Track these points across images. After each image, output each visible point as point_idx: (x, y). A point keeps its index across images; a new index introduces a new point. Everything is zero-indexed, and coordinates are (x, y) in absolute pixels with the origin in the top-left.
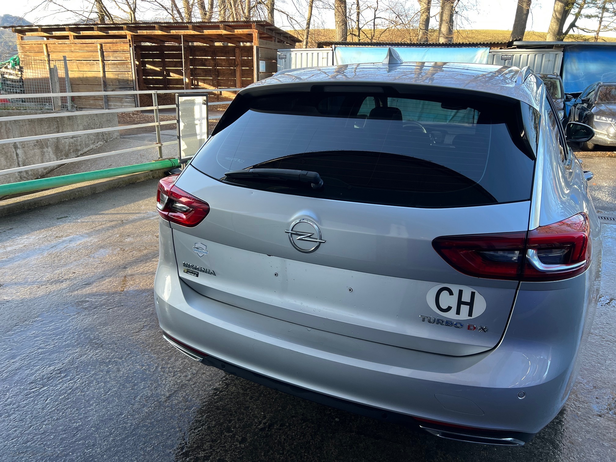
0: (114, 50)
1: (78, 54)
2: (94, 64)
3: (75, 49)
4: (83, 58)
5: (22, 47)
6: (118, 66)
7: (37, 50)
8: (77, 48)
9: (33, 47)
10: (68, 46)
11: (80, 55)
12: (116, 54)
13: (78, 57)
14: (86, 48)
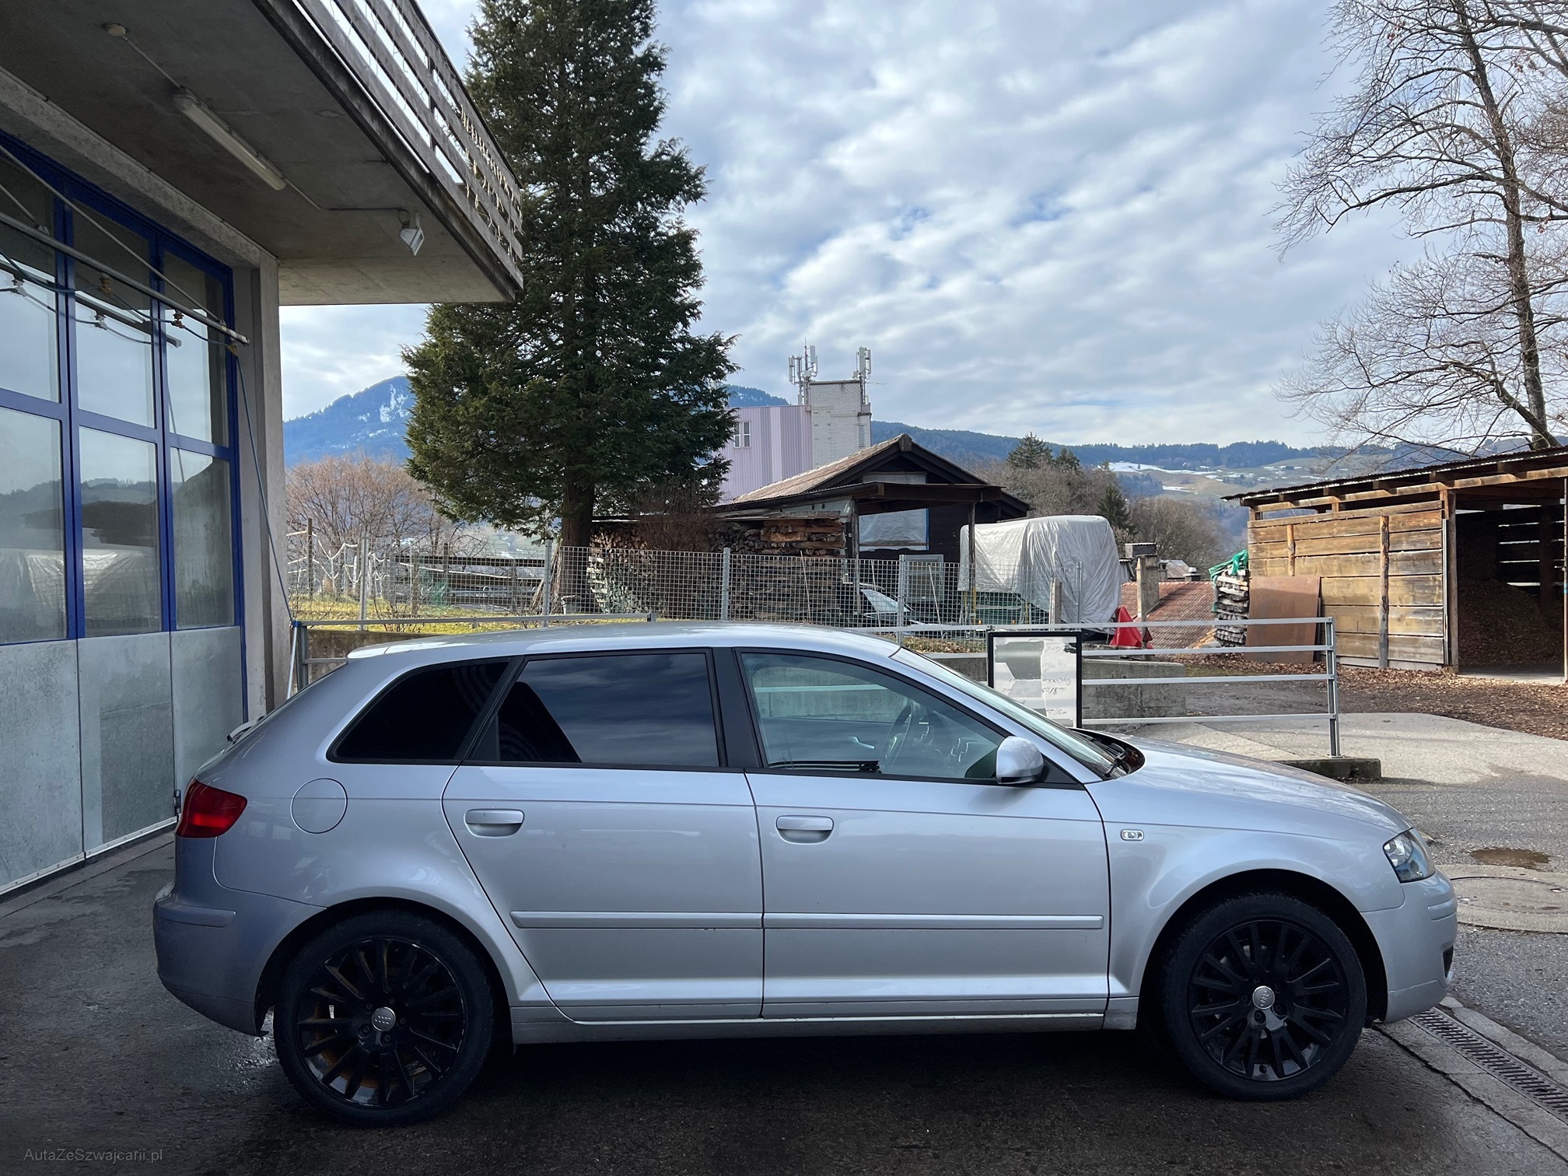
0: (1411, 527)
1: (1344, 542)
2: (1369, 561)
3: (1339, 532)
4: (1352, 549)
5: (1254, 532)
6: (1417, 563)
7: (1277, 536)
8: (1343, 528)
9: (1272, 533)
10: (1327, 526)
11: (1347, 542)
12: (1415, 537)
13: (1342, 547)
14: (1360, 528)
